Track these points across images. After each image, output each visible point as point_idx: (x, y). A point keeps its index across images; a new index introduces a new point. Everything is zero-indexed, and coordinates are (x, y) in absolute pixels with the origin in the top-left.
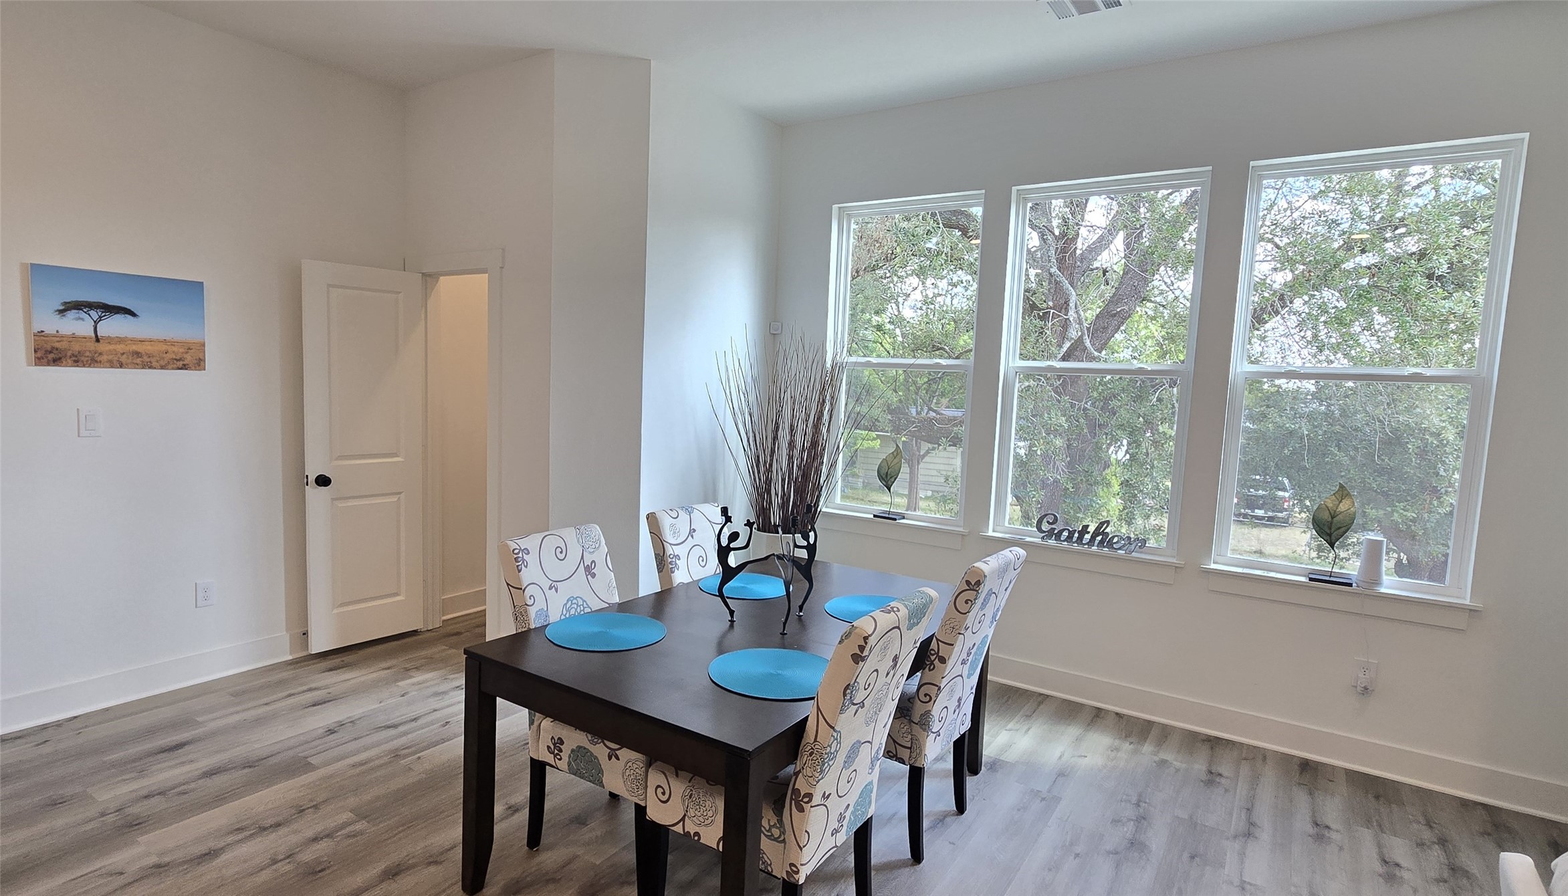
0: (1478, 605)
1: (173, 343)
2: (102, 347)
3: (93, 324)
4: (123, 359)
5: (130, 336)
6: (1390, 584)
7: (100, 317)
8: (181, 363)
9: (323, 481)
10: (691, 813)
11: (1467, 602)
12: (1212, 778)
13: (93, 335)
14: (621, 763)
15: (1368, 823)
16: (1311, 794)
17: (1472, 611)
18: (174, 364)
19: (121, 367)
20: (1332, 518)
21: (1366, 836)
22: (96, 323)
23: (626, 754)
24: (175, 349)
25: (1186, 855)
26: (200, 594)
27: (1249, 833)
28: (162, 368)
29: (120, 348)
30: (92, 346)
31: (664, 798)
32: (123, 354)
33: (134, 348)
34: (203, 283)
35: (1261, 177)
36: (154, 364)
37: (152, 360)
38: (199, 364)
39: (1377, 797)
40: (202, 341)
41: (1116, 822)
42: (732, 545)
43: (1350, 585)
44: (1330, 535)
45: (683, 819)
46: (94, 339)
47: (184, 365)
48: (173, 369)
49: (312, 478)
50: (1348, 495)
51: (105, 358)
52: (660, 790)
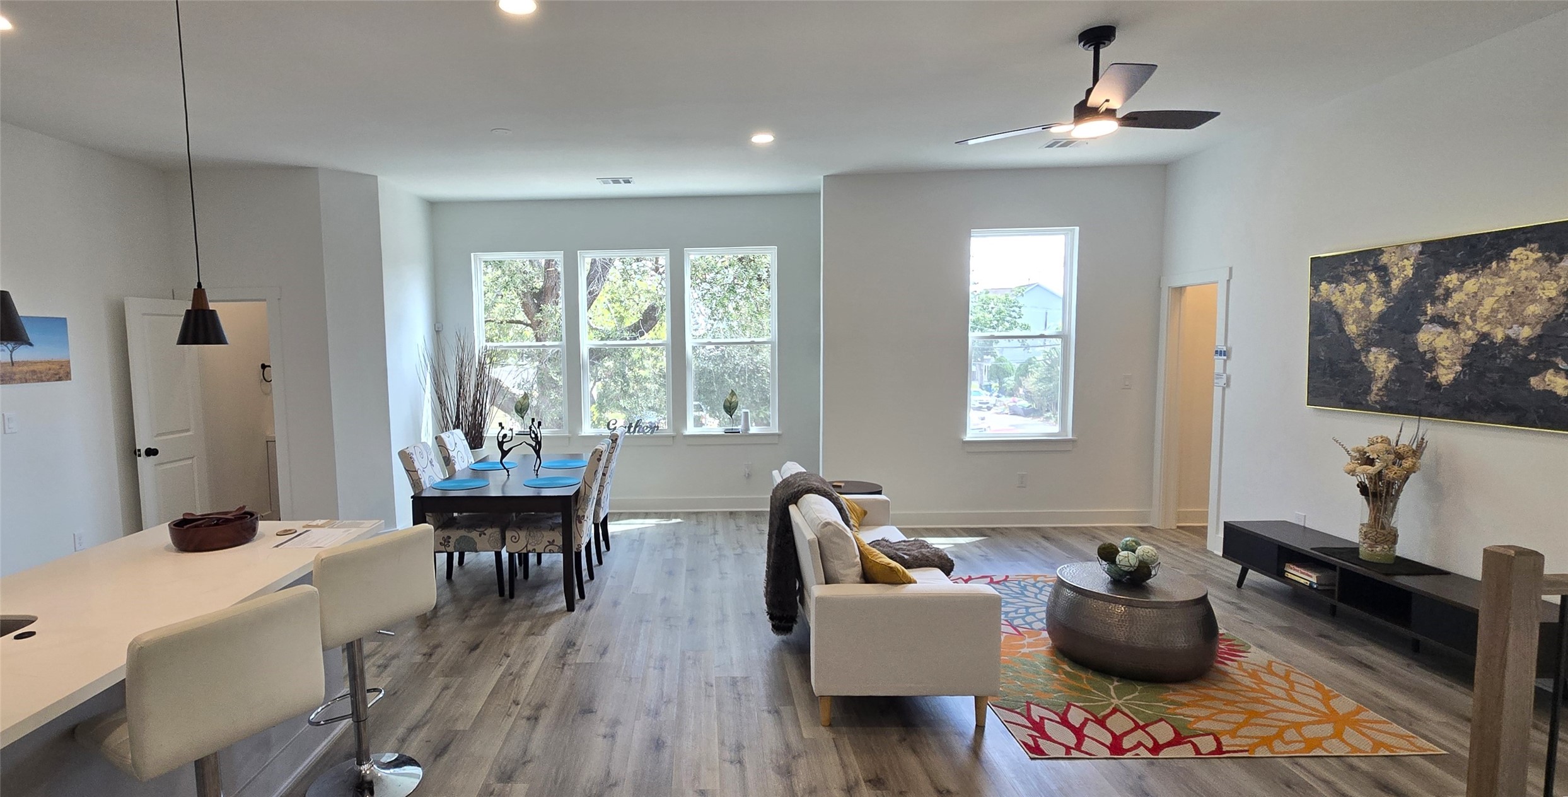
0: (780, 432)
1: (53, 363)
2: (16, 369)
3: (10, 353)
4: (28, 376)
5: (30, 360)
6: (754, 430)
7: (13, 348)
8: (57, 376)
9: (151, 452)
10: (530, 541)
11: (777, 432)
12: (699, 523)
13: (10, 361)
14: (487, 537)
15: (754, 523)
16: (734, 520)
17: (779, 435)
18: (54, 377)
19: (26, 382)
20: (730, 404)
21: (753, 526)
22: (11, 352)
23: (489, 531)
24: (54, 366)
25: (696, 543)
26: (77, 541)
27: (715, 533)
28: (48, 380)
29: (25, 368)
30: (9, 368)
31: (516, 541)
32: (26, 373)
33: (32, 368)
34: (65, 319)
35: (689, 254)
36: (44, 378)
37: (43, 375)
38: (67, 376)
39: (756, 516)
40: (67, 359)
41: (668, 540)
42: (504, 440)
43: (739, 432)
44: (730, 412)
45: (526, 546)
46: (11, 364)
47: (60, 378)
48: (54, 381)
49: (143, 452)
50: (735, 394)
51: (17, 377)
52: (513, 538)
